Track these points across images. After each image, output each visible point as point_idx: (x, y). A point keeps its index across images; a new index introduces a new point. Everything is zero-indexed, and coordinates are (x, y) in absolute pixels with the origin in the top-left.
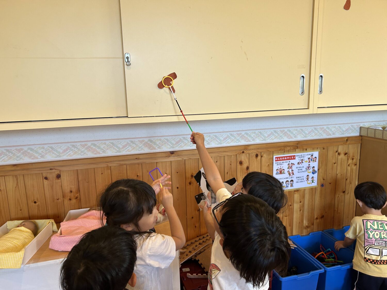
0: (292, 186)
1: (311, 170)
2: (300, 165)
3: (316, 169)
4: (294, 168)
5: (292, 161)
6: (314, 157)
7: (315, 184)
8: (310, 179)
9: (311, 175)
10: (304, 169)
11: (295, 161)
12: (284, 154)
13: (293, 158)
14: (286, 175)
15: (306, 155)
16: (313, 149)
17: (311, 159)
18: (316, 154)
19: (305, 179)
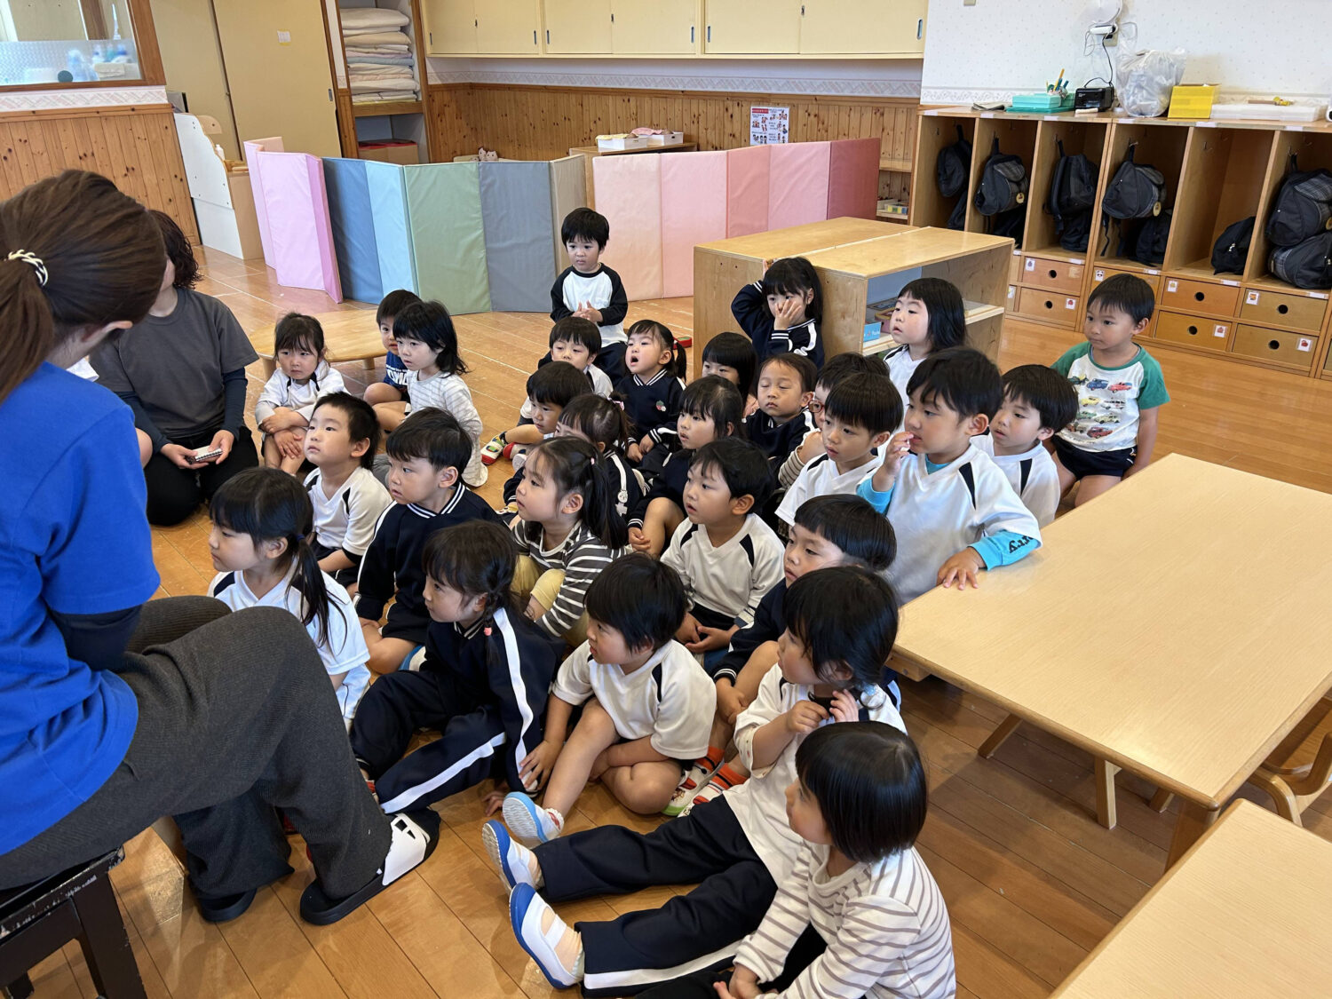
0: (765, 142)
1: (782, 128)
2: (773, 121)
4: (767, 122)
5: (765, 115)
6: (785, 113)
8: (781, 138)
9: (782, 135)
10: (776, 127)
11: (769, 116)
12: (759, 105)
13: (766, 111)
14: (760, 130)
15: (778, 111)
16: (784, 105)
17: (783, 116)
18: (787, 111)
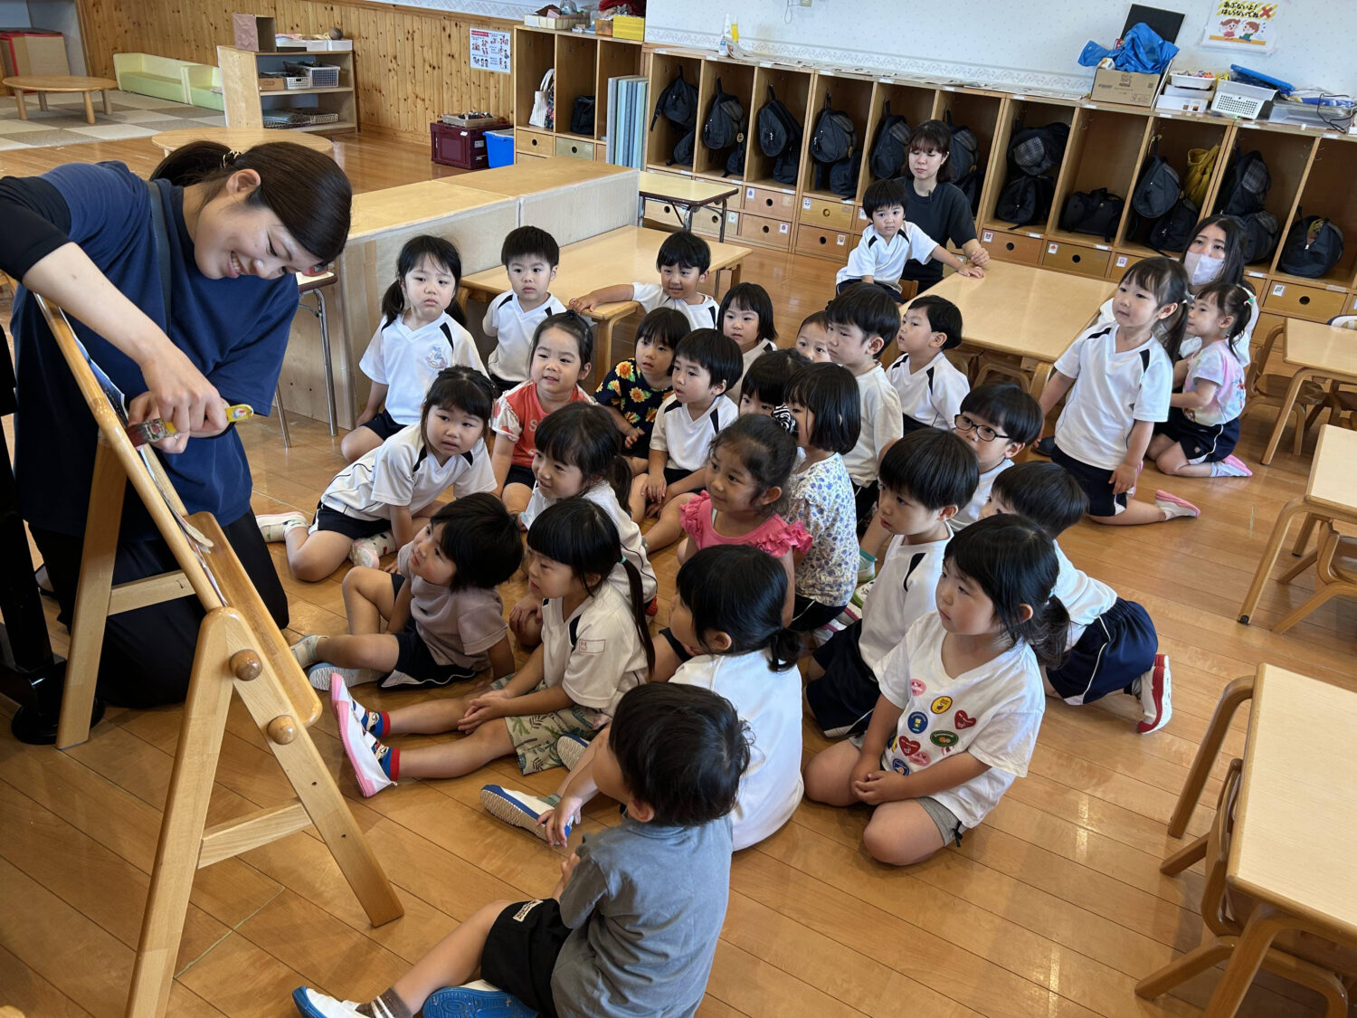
0: (487, 66)
1: (503, 53)
2: (493, 45)
3: (509, 53)
4: (488, 45)
5: (486, 38)
6: (506, 38)
7: (508, 71)
8: (503, 63)
9: (504, 59)
10: (497, 51)
11: (489, 39)
12: (478, 28)
13: (486, 35)
14: (481, 52)
15: (499, 35)
16: (504, 30)
17: (503, 41)
19: (499, 62)
